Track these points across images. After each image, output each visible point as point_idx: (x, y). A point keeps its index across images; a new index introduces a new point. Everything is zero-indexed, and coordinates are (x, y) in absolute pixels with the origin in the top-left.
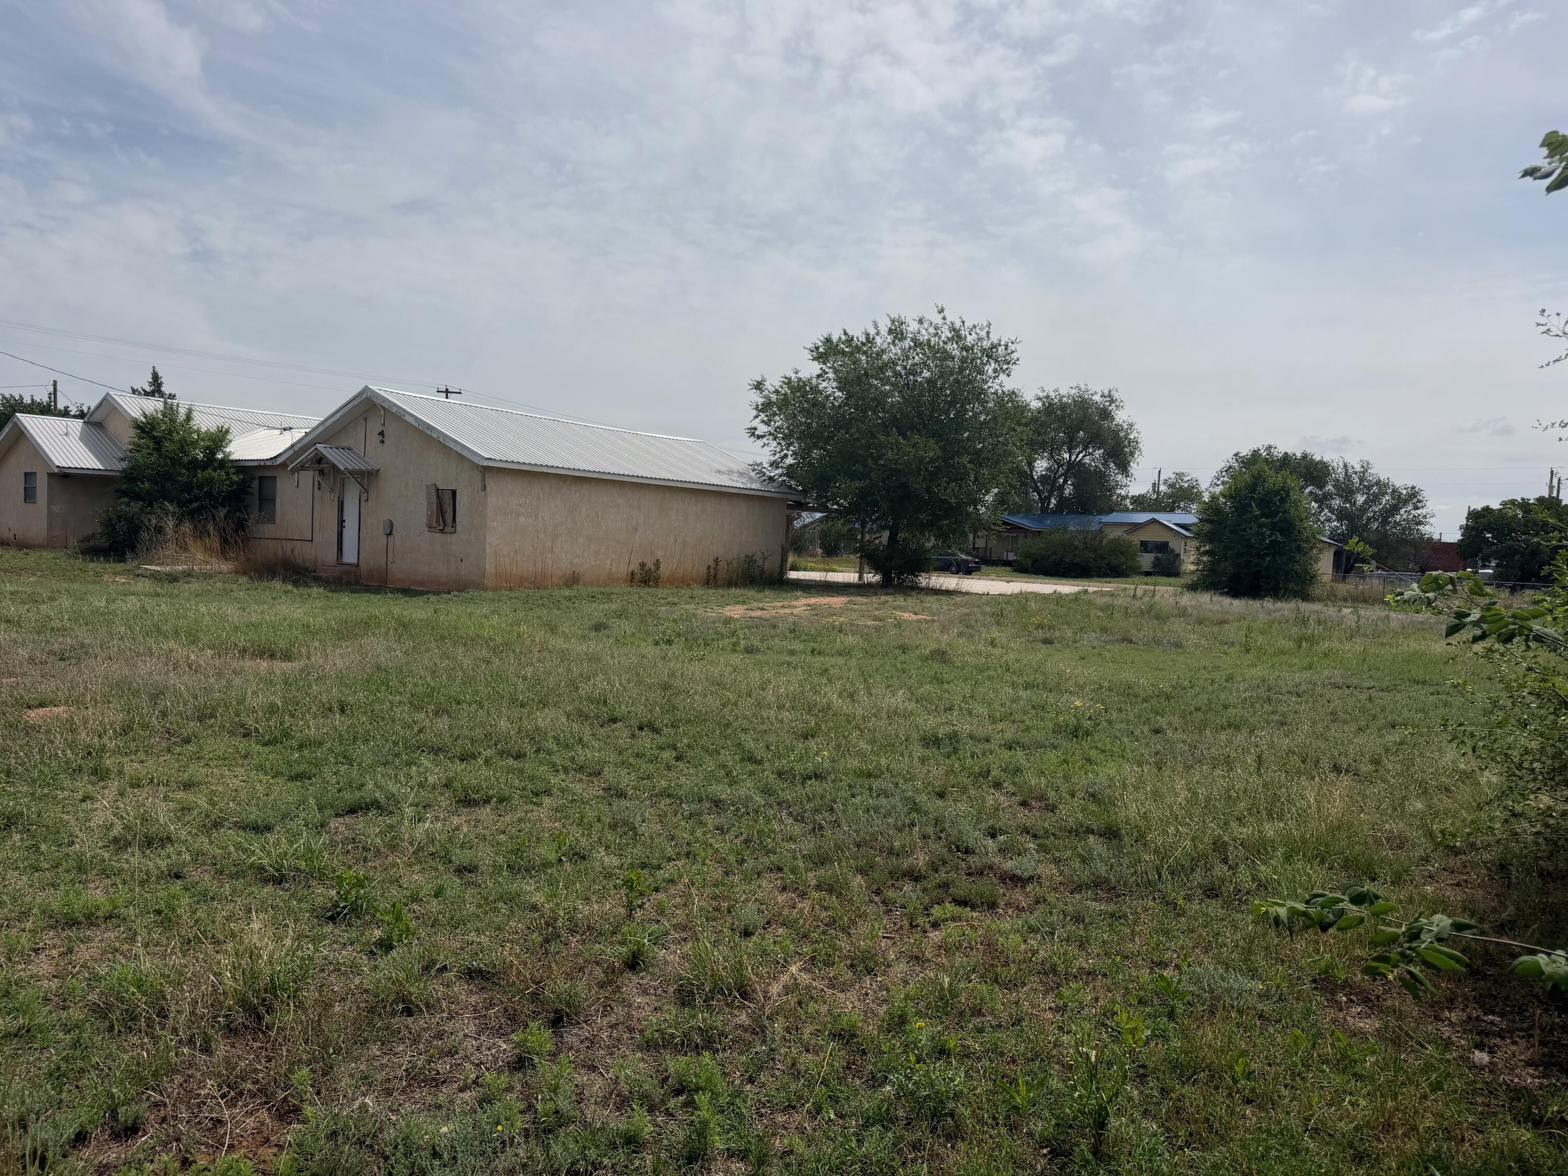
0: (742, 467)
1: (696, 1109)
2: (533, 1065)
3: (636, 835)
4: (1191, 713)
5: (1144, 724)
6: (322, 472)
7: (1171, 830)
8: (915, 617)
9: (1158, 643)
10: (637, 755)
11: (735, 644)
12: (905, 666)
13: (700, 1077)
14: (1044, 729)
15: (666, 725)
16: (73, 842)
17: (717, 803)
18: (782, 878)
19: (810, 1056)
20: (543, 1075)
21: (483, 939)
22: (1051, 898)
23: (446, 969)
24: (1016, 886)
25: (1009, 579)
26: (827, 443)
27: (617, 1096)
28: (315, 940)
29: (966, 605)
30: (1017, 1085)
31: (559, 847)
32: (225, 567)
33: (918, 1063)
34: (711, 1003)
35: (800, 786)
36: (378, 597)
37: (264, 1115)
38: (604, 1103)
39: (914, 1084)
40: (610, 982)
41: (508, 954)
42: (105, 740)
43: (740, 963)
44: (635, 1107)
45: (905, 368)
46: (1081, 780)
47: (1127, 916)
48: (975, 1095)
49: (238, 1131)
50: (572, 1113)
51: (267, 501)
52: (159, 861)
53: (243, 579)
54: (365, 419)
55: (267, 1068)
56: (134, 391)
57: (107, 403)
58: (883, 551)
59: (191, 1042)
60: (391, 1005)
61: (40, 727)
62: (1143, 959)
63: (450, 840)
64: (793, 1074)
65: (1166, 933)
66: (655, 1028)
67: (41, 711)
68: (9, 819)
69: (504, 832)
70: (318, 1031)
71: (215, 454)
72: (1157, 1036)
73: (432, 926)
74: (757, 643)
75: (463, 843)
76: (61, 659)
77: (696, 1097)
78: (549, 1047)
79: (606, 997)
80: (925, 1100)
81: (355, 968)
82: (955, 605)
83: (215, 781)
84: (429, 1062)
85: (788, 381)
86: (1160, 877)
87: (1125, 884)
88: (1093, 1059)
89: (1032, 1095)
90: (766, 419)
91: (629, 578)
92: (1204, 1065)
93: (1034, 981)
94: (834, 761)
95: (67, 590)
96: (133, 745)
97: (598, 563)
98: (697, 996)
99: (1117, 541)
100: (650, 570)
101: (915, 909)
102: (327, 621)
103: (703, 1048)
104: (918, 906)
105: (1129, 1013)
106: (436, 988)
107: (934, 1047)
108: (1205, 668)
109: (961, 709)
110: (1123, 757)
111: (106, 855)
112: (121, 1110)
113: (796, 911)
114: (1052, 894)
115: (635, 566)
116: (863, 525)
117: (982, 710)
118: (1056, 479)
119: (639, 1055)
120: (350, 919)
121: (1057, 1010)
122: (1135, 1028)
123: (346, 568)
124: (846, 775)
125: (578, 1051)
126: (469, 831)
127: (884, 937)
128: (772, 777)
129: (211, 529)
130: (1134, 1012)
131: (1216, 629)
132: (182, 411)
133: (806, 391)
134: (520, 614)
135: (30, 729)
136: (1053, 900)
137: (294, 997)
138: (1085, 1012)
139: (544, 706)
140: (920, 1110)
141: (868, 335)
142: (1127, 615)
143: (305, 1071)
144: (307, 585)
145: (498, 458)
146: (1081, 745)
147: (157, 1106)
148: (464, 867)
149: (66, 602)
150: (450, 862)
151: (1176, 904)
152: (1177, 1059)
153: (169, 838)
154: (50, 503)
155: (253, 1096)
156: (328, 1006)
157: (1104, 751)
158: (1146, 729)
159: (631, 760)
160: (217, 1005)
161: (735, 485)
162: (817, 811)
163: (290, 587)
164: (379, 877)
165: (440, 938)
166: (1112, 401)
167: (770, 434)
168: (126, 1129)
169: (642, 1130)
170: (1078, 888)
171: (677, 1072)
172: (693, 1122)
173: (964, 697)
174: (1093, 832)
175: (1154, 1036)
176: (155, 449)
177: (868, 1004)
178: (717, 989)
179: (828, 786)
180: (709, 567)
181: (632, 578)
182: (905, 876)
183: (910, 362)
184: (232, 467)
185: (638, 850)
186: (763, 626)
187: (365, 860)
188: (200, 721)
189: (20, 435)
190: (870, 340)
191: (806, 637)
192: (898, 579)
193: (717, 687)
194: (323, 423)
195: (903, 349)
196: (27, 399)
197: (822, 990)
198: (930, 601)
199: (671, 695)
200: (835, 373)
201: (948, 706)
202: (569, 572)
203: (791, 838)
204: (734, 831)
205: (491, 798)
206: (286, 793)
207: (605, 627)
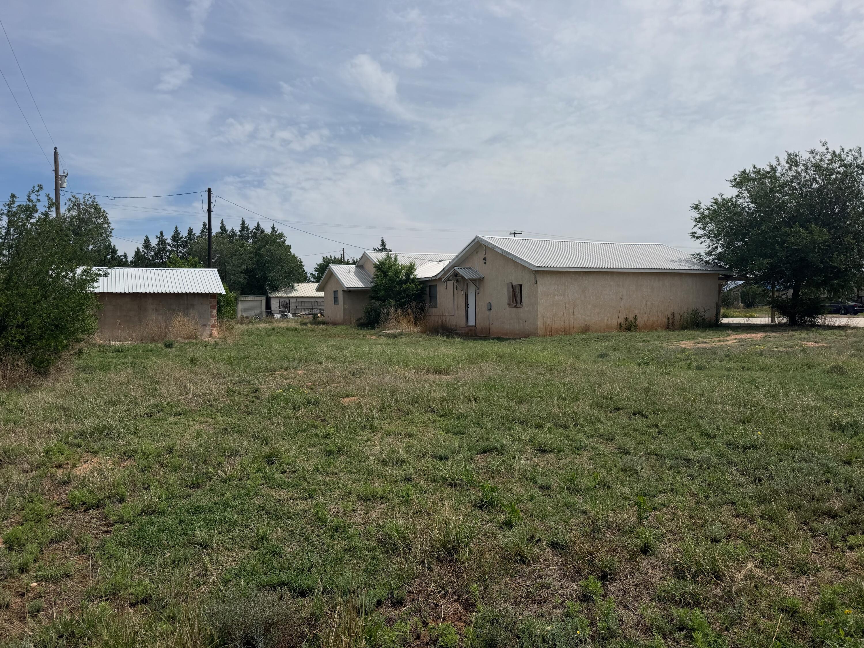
0: (687, 257)
1: (693, 641)
2: (592, 600)
3: (638, 476)
6: (457, 281)
8: (816, 345)
10: (634, 430)
11: (689, 365)
12: (811, 377)
13: (694, 622)
15: (650, 413)
16: (365, 460)
17: (688, 461)
18: (736, 509)
19: (766, 621)
20: (599, 607)
21: (558, 526)
23: (540, 541)
26: (745, 237)
27: (643, 625)
28: (474, 518)
29: (855, 335)
31: (595, 480)
32: (416, 330)
33: (847, 636)
34: (697, 579)
35: (742, 453)
36: (486, 342)
37: (457, 605)
38: (635, 627)
40: (632, 559)
41: (574, 536)
42: (374, 412)
43: (713, 557)
44: (655, 634)
45: (799, 184)
49: (446, 611)
50: (617, 631)
51: (433, 297)
52: (399, 472)
53: (424, 336)
54: (477, 252)
55: (457, 581)
56: (374, 250)
57: (365, 256)
58: (788, 303)
59: (422, 563)
60: (514, 557)
61: (348, 406)
63: (535, 471)
64: (755, 630)
66: (662, 589)
67: (348, 399)
68: (339, 449)
69: (563, 469)
70: (480, 566)
71: (409, 276)
73: (531, 517)
74: (704, 364)
75: (542, 473)
76: (353, 375)
77: (693, 634)
78: (601, 591)
79: (631, 568)
81: (491, 536)
82: (847, 335)
83: (421, 434)
84: (536, 590)
85: (716, 202)
90: (702, 226)
91: (619, 327)
94: (765, 438)
95: (353, 344)
96: (385, 415)
97: (600, 319)
98: (687, 574)
100: (631, 322)
101: (835, 536)
102: (464, 355)
103: (694, 605)
104: (837, 534)
106: (536, 551)
107: (858, 627)
109: (858, 406)
111: (379, 468)
112: (395, 592)
113: (747, 530)
115: (622, 320)
116: (773, 287)
119: (654, 603)
120: (489, 508)
123: (470, 328)
124: (775, 447)
125: (617, 596)
126: (544, 467)
127: (813, 552)
128: (723, 447)
129: (410, 312)
132: (393, 256)
133: (728, 207)
134: (558, 349)
135: (344, 407)
137: (467, 546)
139: (577, 400)
141: (771, 166)
143: (476, 585)
144: (453, 337)
147: (410, 593)
148: (544, 486)
149: (353, 349)
150: (536, 483)
153: (404, 461)
154: (344, 304)
155: (452, 595)
156: (482, 553)
159: (631, 433)
160: (432, 546)
161: (681, 268)
162: (756, 469)
163: (445, 339)
164: (501, 487)
165: (535, 524)
167: (705, 235)
168: (398, 602)
171: (678, 617)
173: (860, 398)
176: (384, 276)
177: (805, 593)
178: (699, 571)
179: (762, 453)
180: (668, 318)
181: (620, 327)
182: (825, 514)
183: (803, 180)
184: (417, 282)
185: (640, 485)
186: (707, 353)
187: (493, 478)
188: (412, 404)
189: (332, 274)
190: (773, 169)
191: (737, 360)
192: (801, 320)
193: (680, 391)
194: (457, 256)
195: (797, 172)
196: (333, 259)
197: (771, 581)
198: (827, 334)
199: (652, 395)
200: (748, 193)
201: (847, 404)
202: (583, 325)
203: (740, 485)
204: (699, 479)
205: (554, 449)
206: (453, 441)
207: (607, 355)
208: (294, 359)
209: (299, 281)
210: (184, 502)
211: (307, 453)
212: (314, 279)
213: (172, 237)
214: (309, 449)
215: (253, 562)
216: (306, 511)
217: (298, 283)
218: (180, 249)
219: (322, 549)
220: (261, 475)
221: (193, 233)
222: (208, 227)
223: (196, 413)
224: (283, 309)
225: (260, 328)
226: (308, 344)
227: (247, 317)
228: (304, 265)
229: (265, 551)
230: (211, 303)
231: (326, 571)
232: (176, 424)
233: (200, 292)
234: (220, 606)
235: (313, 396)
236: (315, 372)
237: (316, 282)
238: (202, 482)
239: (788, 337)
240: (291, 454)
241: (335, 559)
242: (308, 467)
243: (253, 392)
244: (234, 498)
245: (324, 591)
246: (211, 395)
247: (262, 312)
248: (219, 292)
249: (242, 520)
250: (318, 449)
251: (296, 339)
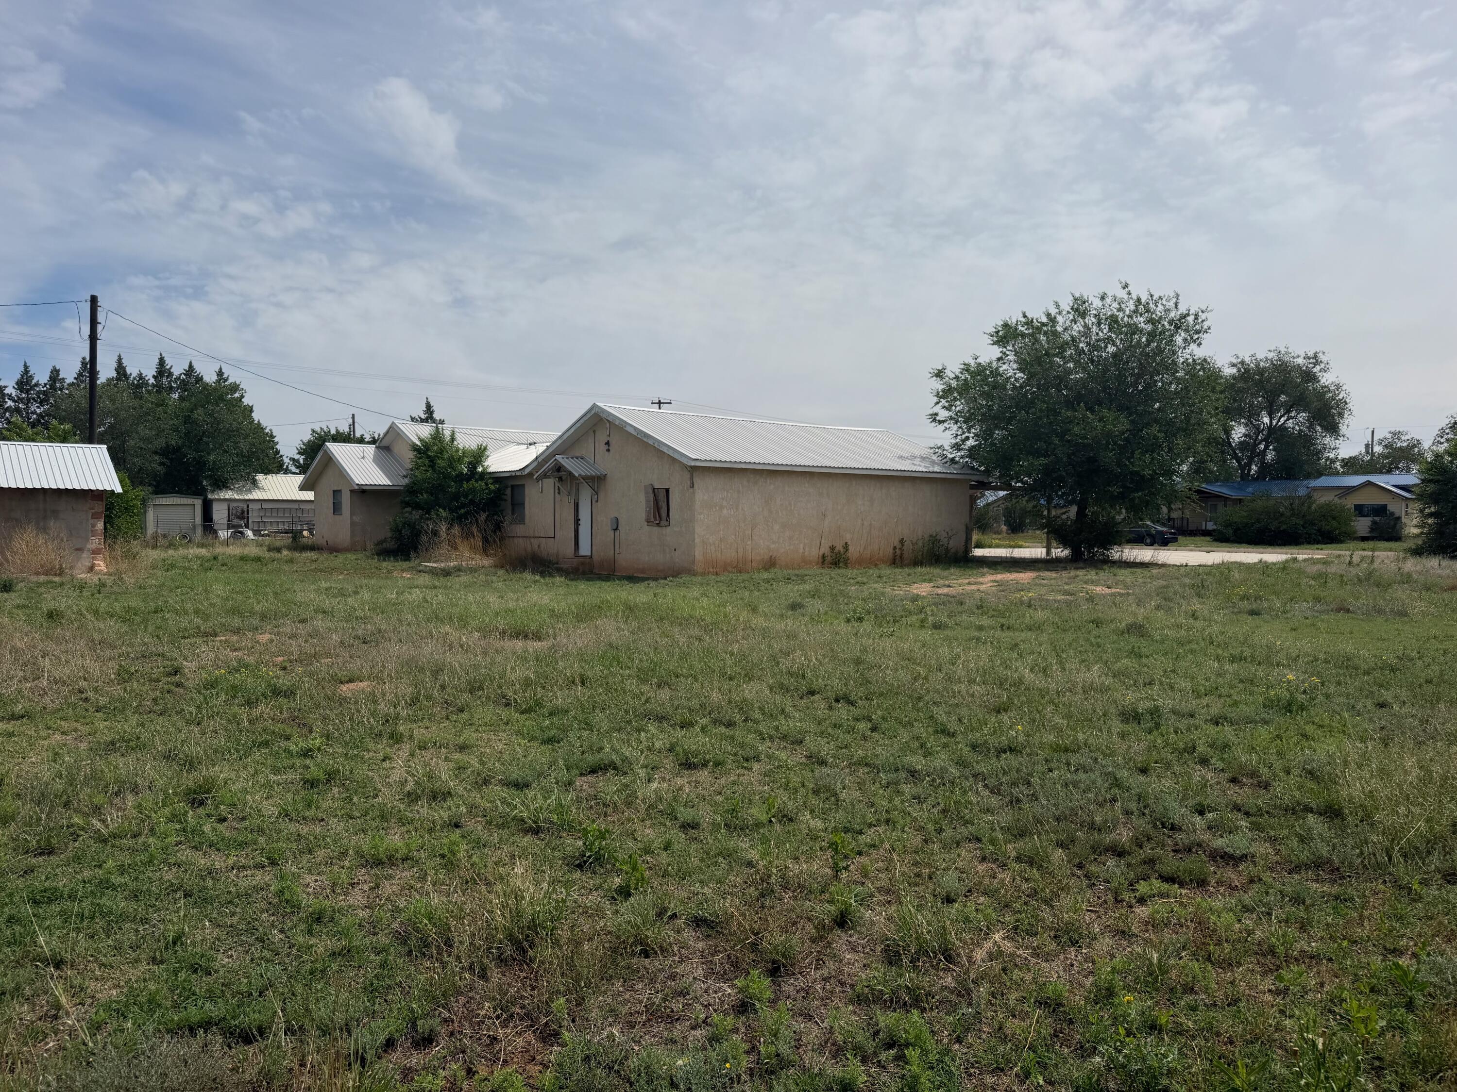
0: (926, 452)
1: (907, 1063)
2: (754, 1010)
3: (837, 801)
4: (1420, 686)
5: (1367, 697)
6: (560, 479)
7: (1402, 810)
8: (1108, 591)
9: (1380, 611)
10: (835, 726)
11: (923, 621)
12: (1099, 640)
13: (909, 1033)
14: (1253, 703)
15: (861, 698)
16: (377, 795)
17: (913, 773)
18: (981, 849)
19: (1016, 1021)
20: (765, 1020)
21: (706, 890)
22: (1267, 877)
23: (676, 916)
24: (1228, 864)
25: (1209, 549)
26: (1010, 423)
27: (833, 1045)
28: (568, 885)
29: (1163, 577)
30: (1236, 1067)
31: (769, 809)
32: (486, 562)
33: (1128, 1036)
34: (917, 964)
35: (994, 759)
36: (608, 584)
37: (529, 1036)
38: (820, 1049)
39: (1124, 1057)
40: (821, 938)
41: (729, 905)
42: (399, 709)
43: (944, 928)
44: (849, 1056)
45: (1088, 344)
46: (1298, 757)
47: (1353, 899)
48: (1190, 1073)
49: (510, 1048)
50: (792, 1057)
51: (518, 505)
52: (441, 814)
53: (501, 572)
54: (594, 432)
55: (531, 996)
56: (413, 419)
57: (393, 430)
58: (1070, 526)
59: (471, 968)
60: (631, 946)
61: (350, 699)
62: (1374, 945)
63: (675, 799)
64: (1000, 1037)
65: (1400, 918)
66: (865, 984)
67: (351, 686)
68: (329, 775)
69: (721, 794)
70: (572, 966)
71: (476, 468)
72: (1393, 1027)
73: (663, 876)
74: (944, 619)
75: (686, 802)
76: (364, 642)
77: (906, 1052)
78: (768, 994)
79: (818, 952)
80: (1137, 1073)
81: (599, 912)
82: (1151, 577)
83: (484, 744)
84: (665, 1000)
85: (968, 367)
86: (1390, 858)
87: (1351, 865)
88: (1320, 1046)
89: (1252, 1078)
90: (947, 404)
91: (821, 560)
92: (1451, 1062)
93: (1250, 964)
94: (1029, 736)
95: (367, 586)
96: (420, 713)
97: (792, 547)
98: (903, 957)
99: (1328, 505)
100: (839, 552)
101: (1119, 883)
102: (568, 606)
103: (911, 1006)
104: (1123, 881)
105: (1359, 1001)
106: (668, 933)
107: (1144, 1021)
108: (1435, 637)
109: (1161, 684)
110: (1344, 732)
111: (402, 806)
112: (420, 1023)
113: (996, 881)
114: (1268, 873)
115: (825, 549)
116: (1049, 500)
117: (1185, 684)
118: (1256, 445)
119: (851, 1008)
120: (595, 867)
121: (1277, 992)
122: (1368, 1018)
123: (581, 559)
124: (1043, 749)
125: (795, 1000)
126: (691, 791)
127: (1088, 911)
128: (966, 750)
129: (475, 530)
130: (1366, 1000)
131: (1446, 596)
132: (447, 434)
133: (986, 375)
134: (725, 596)
135: (343, 701)
136: (1270, 880)
137: (551, 934)
138: (1310, 996)
139: (750, 679)
140: (1132, 1083)
141: (1048, 315)
142: (1342, 583)
143: (562, 1000)
144: (551, 575)
145: (703, 458)
146: (1295, 720)
147: (446, 1021)
148: (688, 824)
149: (366, 595)
150: (676, 818)
151: (1410, 888)
152: (1419, 1054)
153: (449, 793)
154: (352, 514)
155: (521, 1019)
156: (578, 944)
157: (1322, 726)
158: (1369, 703)
159: (830, 730)
160: (490, 938)
161: (921, 469)
162: (1014, 784)
163: (538, 578)
164: (617, 830)
165: (670, 888)
166: (1317, 363)
167: (951, 418)
168: (424, 1039)
169: (856, 1079)
170: (1297, 869)
171: (887, 1027)
172: (904, 1075)
173: (1165, 671)
174: (1311, 811)
175: (1390, 1027)
176: (429, 466)
177: (1074, 975)
178: (922, 951)
179: (1024, 759)
180: (895, 548)
181: (823, 561)
182: (1108, 851)
183: (1094, 338)
184: (490, 478)
185: (840, 815)
186: (950, 603)
187: (606, 815)
188: (471, 693)
189: (330, 460)
190: (1052, 320)
191: (993, 613)
192: (1089, 552)
193: (907, 662)
194: (561, 437)
195: (1086, 326)
196: (333, 432)
197: (1026, 959)
198: (1124, 574)
199: (864, 670)
200: (1015, 355)
201: (1147, 681)
202: (767, 557)
203: (988, 810)
204: (931, 801)
205: (708, 762)
206: (540, 755)
207: (800, 606)
208: (252, 613)
209: (267, 471)
210: (20, 883)
211: (269, 785)
212: (297, 467)
213: (17, 383)
214: (273, 778)
215: (152, 986)
216: (262, 889)
217: (266, 474)
218: (34, 407)
219: (288, 955)
220: (178, 827)
221: (61, 377)
222: (90, 367)
223: (53, 713)
224: (235, 522)
225: (190, 556)
226: (281, 586)
227: (165, 536)
228: (277, 443)
229: (177, 965)
230: (93, 509)
231: (293, 994)
232: (12, 735)
233: (70, 487)
234: (77, 1073)
235: (284, 681)
236: (293, 636)
237: (300, 473)
238: (59, 842)
239: (1069, 578)
240: (239, 785)
241: (312, 972)
242: (270, 809)
243: (169, 674)
244: (122, 870)
245: (289, 1030)
246: (85, 679)
247: (194, 526)
248: (108, 488)
249: (135, 910)
250: (290, 776)
251: (258, 576)
